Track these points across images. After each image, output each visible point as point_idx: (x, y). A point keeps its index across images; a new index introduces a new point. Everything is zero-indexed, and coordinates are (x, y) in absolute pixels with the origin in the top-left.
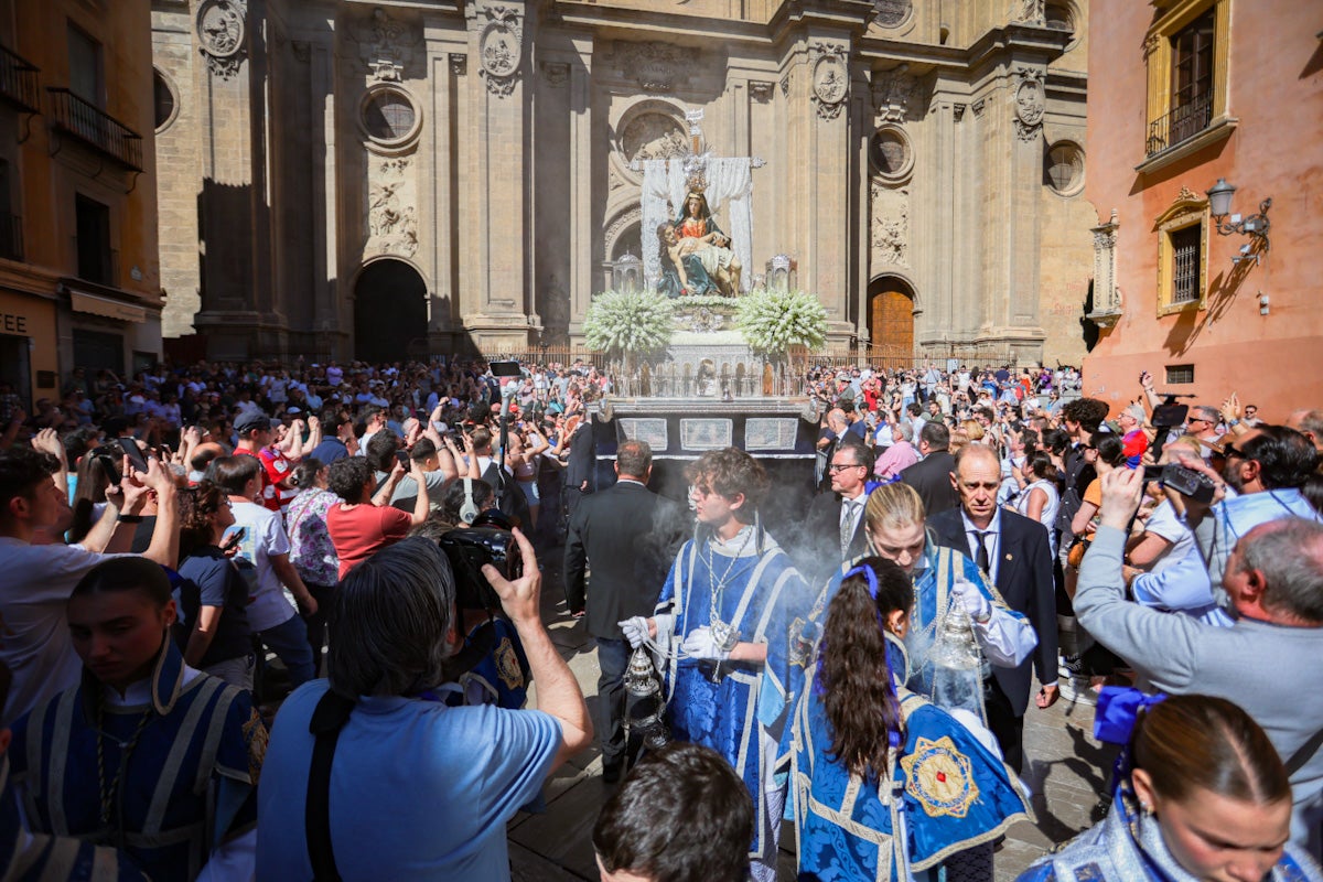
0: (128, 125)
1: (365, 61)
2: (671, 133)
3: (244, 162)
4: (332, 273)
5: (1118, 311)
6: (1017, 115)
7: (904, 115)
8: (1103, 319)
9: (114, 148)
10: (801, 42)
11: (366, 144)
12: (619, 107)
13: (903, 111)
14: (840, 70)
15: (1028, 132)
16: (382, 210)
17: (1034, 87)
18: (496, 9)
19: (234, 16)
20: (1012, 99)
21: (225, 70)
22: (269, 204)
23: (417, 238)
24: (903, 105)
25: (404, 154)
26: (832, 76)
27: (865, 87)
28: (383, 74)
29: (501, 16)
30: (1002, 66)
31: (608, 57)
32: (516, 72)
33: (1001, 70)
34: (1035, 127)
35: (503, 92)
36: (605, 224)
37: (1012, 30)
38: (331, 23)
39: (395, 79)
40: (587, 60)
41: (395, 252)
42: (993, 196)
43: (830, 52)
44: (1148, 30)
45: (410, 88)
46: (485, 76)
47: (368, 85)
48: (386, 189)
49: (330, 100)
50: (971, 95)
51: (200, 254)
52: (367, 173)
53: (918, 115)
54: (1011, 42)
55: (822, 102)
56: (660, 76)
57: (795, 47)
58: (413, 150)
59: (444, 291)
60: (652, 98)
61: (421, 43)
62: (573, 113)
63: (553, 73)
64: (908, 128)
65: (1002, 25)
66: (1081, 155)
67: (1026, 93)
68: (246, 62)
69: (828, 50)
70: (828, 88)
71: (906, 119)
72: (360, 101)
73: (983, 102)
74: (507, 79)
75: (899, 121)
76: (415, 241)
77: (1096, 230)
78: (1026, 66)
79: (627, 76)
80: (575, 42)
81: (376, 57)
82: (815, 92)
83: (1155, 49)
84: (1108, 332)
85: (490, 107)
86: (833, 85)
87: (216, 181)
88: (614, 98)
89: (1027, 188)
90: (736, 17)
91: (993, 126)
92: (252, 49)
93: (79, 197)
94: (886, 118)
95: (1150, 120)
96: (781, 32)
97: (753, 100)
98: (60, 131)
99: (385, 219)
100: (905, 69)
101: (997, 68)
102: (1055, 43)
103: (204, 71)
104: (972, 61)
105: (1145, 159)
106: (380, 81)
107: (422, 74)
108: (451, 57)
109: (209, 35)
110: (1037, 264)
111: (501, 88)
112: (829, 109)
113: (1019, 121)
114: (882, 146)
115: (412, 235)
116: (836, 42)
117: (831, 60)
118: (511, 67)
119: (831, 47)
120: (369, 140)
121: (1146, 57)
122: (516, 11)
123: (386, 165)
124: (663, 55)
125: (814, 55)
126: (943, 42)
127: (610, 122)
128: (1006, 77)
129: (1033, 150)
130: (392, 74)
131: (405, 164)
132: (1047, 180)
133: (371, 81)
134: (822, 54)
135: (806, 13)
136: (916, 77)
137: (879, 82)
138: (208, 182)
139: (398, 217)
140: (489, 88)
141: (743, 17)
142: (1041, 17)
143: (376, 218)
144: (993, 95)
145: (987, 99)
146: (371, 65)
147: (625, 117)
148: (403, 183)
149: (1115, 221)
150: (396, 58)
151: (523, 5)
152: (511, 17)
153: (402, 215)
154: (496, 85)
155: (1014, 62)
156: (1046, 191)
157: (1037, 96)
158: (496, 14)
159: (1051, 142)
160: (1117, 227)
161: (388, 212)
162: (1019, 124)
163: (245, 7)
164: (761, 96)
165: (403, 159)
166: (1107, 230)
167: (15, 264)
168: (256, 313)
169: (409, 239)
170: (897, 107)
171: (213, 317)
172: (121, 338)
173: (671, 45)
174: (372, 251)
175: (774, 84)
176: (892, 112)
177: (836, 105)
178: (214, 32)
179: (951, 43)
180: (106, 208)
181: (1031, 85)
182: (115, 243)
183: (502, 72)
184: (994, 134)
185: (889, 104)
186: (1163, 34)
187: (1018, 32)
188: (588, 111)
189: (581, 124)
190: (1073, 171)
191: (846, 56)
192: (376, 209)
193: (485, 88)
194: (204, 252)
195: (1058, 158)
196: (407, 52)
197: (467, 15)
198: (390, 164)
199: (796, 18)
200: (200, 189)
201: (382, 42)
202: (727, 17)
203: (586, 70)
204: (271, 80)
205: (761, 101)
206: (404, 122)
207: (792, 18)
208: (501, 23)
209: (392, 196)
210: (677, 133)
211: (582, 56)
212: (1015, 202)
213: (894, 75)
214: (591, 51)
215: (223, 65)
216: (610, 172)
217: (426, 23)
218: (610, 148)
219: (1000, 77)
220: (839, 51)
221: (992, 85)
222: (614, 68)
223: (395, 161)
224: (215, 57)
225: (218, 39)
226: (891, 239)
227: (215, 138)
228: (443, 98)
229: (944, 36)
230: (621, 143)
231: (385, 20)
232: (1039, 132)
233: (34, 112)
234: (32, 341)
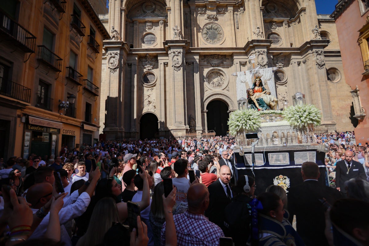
0: (96, 86)
1: (144, 66)
2: (220, 76)
3: (117, 92)
4: (135, 117)
5: (364, 114)
6: (317, 63)
7: (283, 66)
8: (359, 117)
9: (93, 91)
10: (253, 51)
11: (144, 85)
12: (206, 71)
13: (283, 65)
14: (265, 56)
15: (321, 67)
16: (147, 100)
17: (321, 55)
18: (176, 51)
19: (116, 59)
20: (315, 59)
21: (113, 71)
22: (121, 101)
23: (156, 107)
24: (282, 63)
25: (153, 87)
26: (263, 58)
27: (272, 60)
28: (148, 68)
29: (177, 53)
30: (310, 51)
31: (202, 59)
32: (181, 65)
33: (310, 52)
34: (323, 65)
35: (178, 70)
36: (204, 101)
37: (312, 41)
38: (137, 58)
39: (151, 69)
40: (198, 61)
41: (150, 111)
42: (313, 85)
43: (262, 52)
44: (358, 38)
45: (154, 71)
46: (173, 67)
47: (144, 71)
48: (148, 96)
49: (136, 75)
50: (302, 59)
51: (105, 114)
52: (144, 92)
53: (287, 65)
54: (312, 44)
55: (261, 65)
56: (216, 62)
57: (252, 52)
58: (155, 86)
59: (163, 120)
60: (214, 68)
61: (157, 61)
62: (195, 74)
63: (189, 64)
64: (285, 69)
65: (309, 40)
66: (338, 71)
67: (319, 57)
68: (118, 69)
69: (261, 52)
70: (262, 61)
71: (284, 67)
72: (142, 75)
73: (306, 60)
74: (179, 67)
75: (282, 67)
76: (155, 108)
77: (352, 92)
78: (317, 50)
79: (207, 63)
80: (194, 57)
81: (146, 65)
82: (258, 63)
83: (362, 42)
84: (362, 120)
85: (175, 74)
86: (263, 60)
87: (110, 97)
88: (205, 69)
89: (323, 81)
90: (235, 46)
91: (310, 66)
92: (120, 66)
93: (87, 103)
94: (278, 67)
95: (364, 61)
96: (247, 49)
97: (241, 66)
98: (85, 89)
99: (148, 103)
100: (282, 54)
101: (309, 51)
102: (325, 43)
103: (109, 72)
104: (301, 50)
105: (365, 71)
106: (147, 70)
107: (157, 67)
108: (164, 63)
109: (111, 64)
110: (330, 103)
111: (177, 69)
112: (263, 67)
113: (318, 64)
114: (278, 74)
115: (155, 106)
116: (263, 50)
117: (262, 54)
118: (179, 64)
119: (262, 51)
120: (144, 84)
121: (359, 44)
122: (180, 51)
123: (148, 90)
124: (217, 57)
125: (257, 54)
126: (291, 47)
127: (204, 75)
128: (312, 53)
129: (323, 71)
130: (150, 68)
131: (153, 89)
132: (329, 79)
133: (145, 70)
134: (259, 53)
135: (254, 44)
136: (285, 56)
137: (275, 58)
138: (108, 97)
139: (151, 102)
140: (174, 69)
141: (236, 46)
142: (320, 37)
143: (146, 103)
144: (309, 58)
145: (307, 59)
146: (145, 67)
147: (208, 73)
148: (152, 94)
149: (357, 89)
150: (151, 64)
151: (182, 50)
152: (179, 53)
153: (152, 102)
154: (176, 69)
155: (313, 49)
156: (329, 82)
157: (322, 57)
158: (176, 52)
159: (328, 68)
160: (359, 90)
161: (149, 101)
162: (318, 65)
163: (119, 57)
164: (243, 65)
165: (152, 88)
166: (356, 91)
167: (75, 119)
168: (118, 128)
169: (154, 107)
170: (281, 64)
171: (108, 129)
172: (91, 135)
173: (218, 55)
174: (145, 111)
175: (246, 62)
176: (279, 65)
177: (264, 65)
178: (112, 63)
179: (294, 46)
180: (91, 105)
181: (320, 54)
182: (92, 113)
183: (178, 65)
184: (310, 68)
185: (278, 63)
186: (363, 38)
187: (314, 42)
188: (198, 72)
189: (197, 76)
190: (336, 75)
191: (266, 53)
192: (146, 101)
193: (173, 70)
194: (106, 114)
195: (331, 73)
196: (153, 63)
197: (169, 53)
198: (149, 89)
199: (252, 45)
200: (106, 98)
201: (148, 61)
202: (232, 47)
203: (197, 63)
204: (123, 72)
205: (243, 66)
206: (153, 79)
207: (250, 45)
208: (177, 54)
209: (150, 97)
210: (221, 76)
211: (196, 60)
212: (320, 86)
213: (279, 56)
214: (199, 58)
215: (113, 70)
216: (205, 87)
217: (158, 56)
218: (204, 81)
219: (310, 53)
220: (264, 52)
221: (308, 56)
222: (204, 62)
223: (150, 88)
224: (111, 69)
225: (112, 65)
226: (283, 99)
227: (110, 87)
228: (162, 73)
229: (291, 45)
230: (207, 80)
231: (149, 56)
232: (324, 66)
233: (81, 85)
234: (76, 137)
